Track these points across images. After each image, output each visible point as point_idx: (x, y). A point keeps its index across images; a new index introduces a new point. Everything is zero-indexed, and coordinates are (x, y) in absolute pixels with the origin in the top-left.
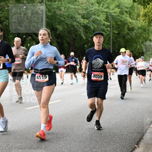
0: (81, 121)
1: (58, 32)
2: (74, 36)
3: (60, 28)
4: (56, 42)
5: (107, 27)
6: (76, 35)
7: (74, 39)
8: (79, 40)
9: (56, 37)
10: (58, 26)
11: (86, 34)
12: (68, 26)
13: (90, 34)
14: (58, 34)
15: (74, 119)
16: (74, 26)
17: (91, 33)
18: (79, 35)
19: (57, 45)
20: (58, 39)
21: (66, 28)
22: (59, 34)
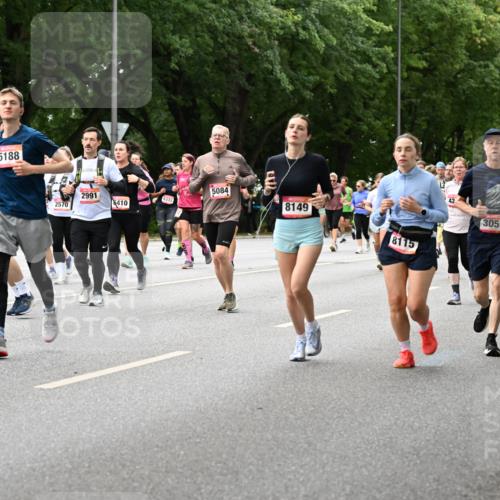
0: (270, 437)
1: (173, 65)
2: (243, 82)
3: (182, 46)
4: (167, 107)
5: (380, 44)
6: (250, 77)
7: (243, 93)
8: (262, 99)
9: (166, 86)
10: (176, 38)
11: (292, 73)
12: (215, 39)
13: (310, 74)
14: (174, 71)
15: (240, 430)
16: (241, 37)
17: (314, 68)
18: (262, 76)
19: (172, 118)
20: (175, 93)
21: (208, 45)
22: (180, 73)
